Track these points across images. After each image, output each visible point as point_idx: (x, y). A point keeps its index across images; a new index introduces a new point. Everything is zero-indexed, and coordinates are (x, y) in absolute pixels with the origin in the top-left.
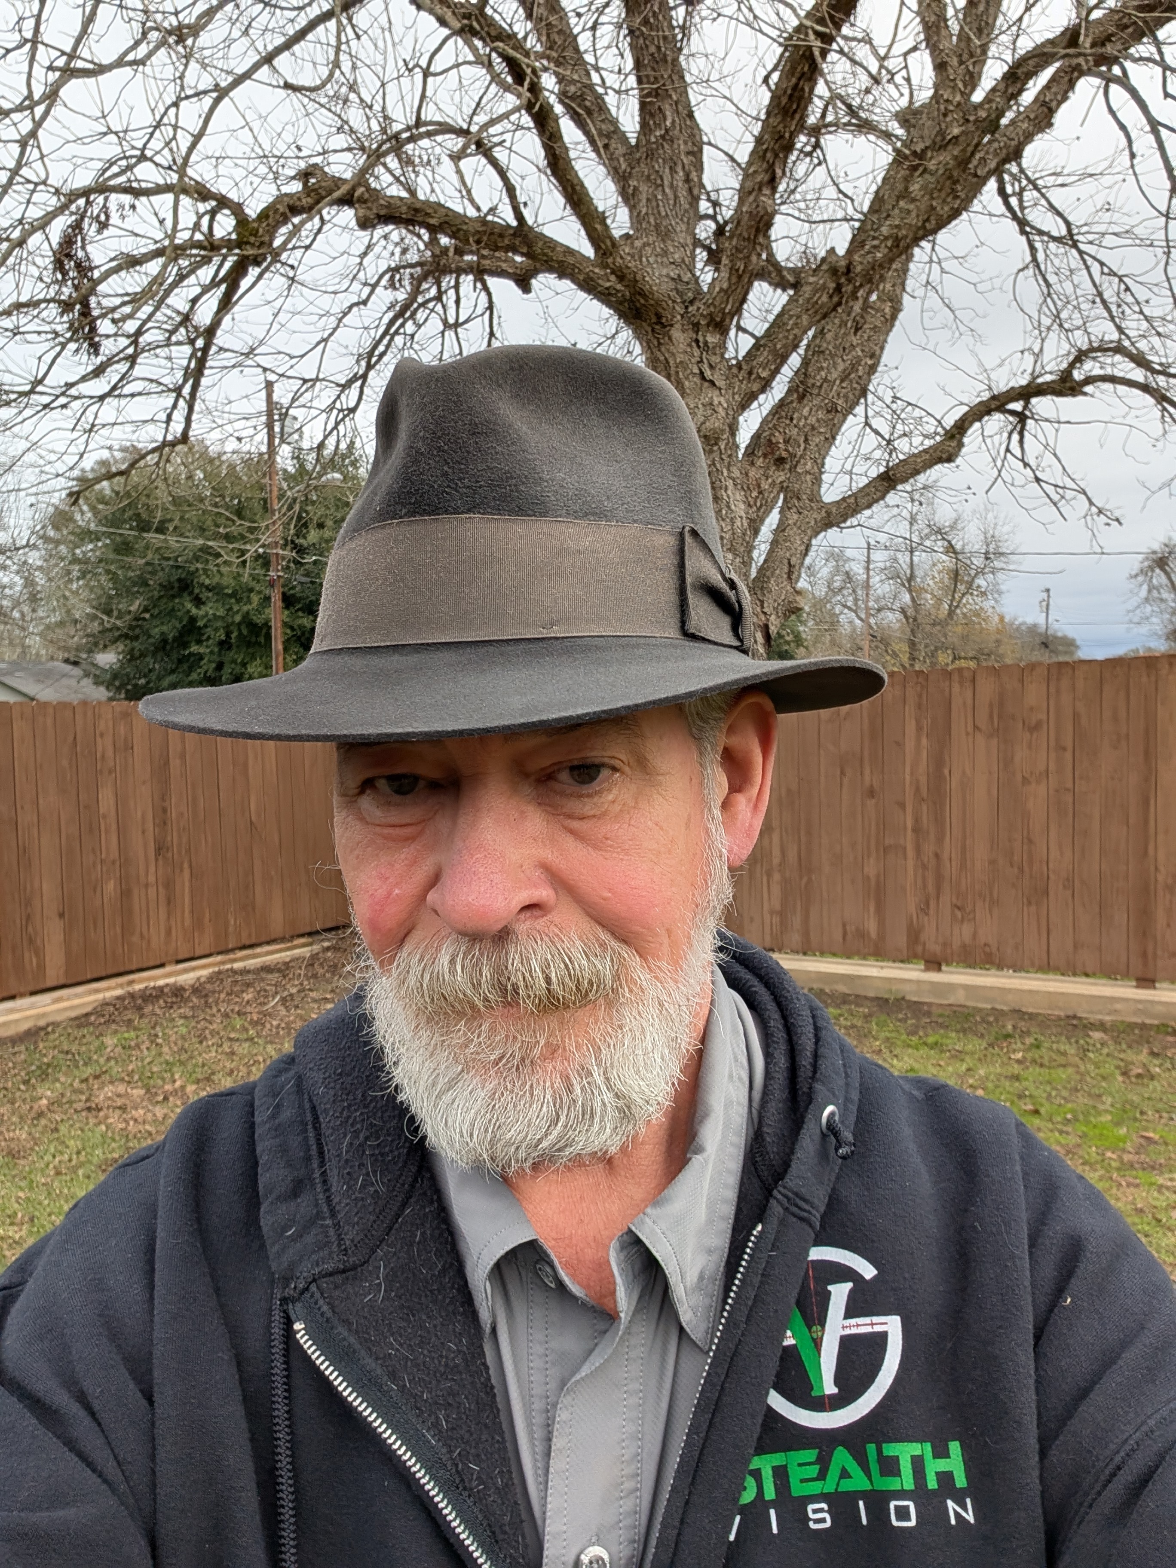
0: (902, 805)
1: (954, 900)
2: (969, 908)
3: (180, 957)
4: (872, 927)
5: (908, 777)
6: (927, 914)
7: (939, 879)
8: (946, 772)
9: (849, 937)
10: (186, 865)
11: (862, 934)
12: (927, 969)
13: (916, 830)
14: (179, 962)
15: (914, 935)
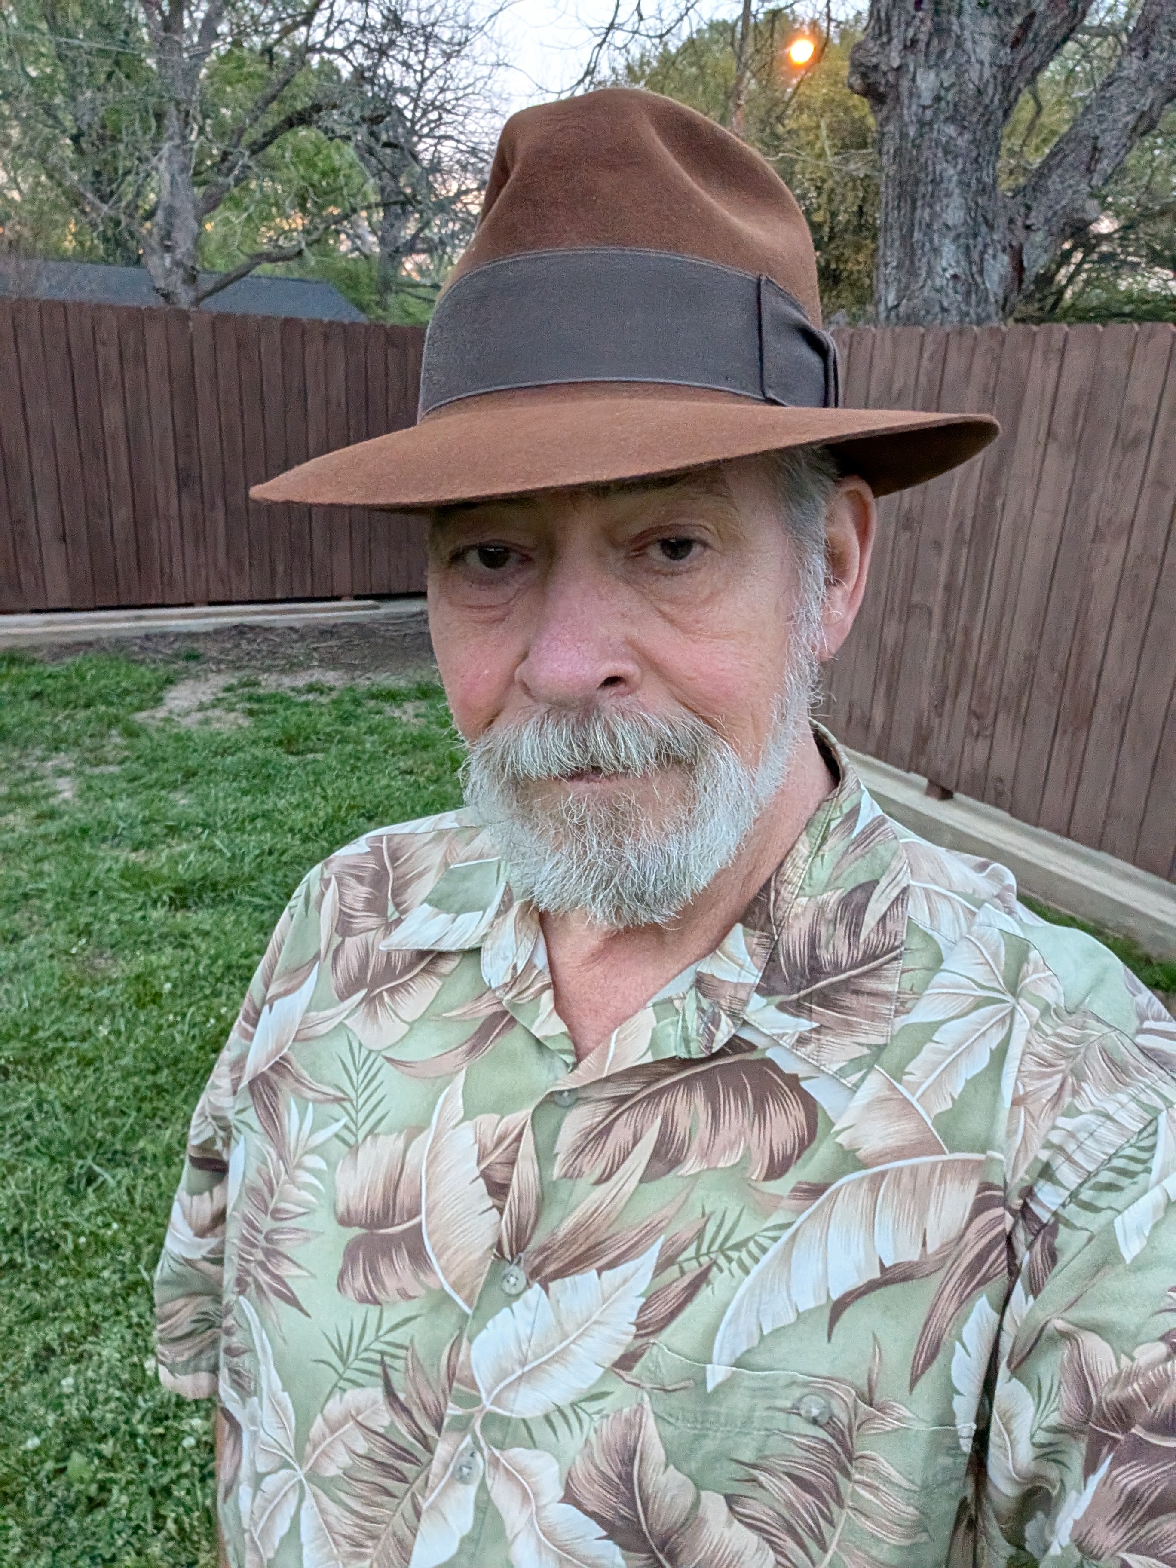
0: (938, 545)
1: (974, 702)
2: (989, 720)
3: (213, 597)
4: (879, 716)
5: (952, 505)
6: (940, 715)
7: (963, 664)
8: (999, 502)
9: (853, 723)
10: (219, 503)
11: (867, 724)
12: (928, 793)
13: (949, 587)
14: (211, 604)
15: (922, 739)
